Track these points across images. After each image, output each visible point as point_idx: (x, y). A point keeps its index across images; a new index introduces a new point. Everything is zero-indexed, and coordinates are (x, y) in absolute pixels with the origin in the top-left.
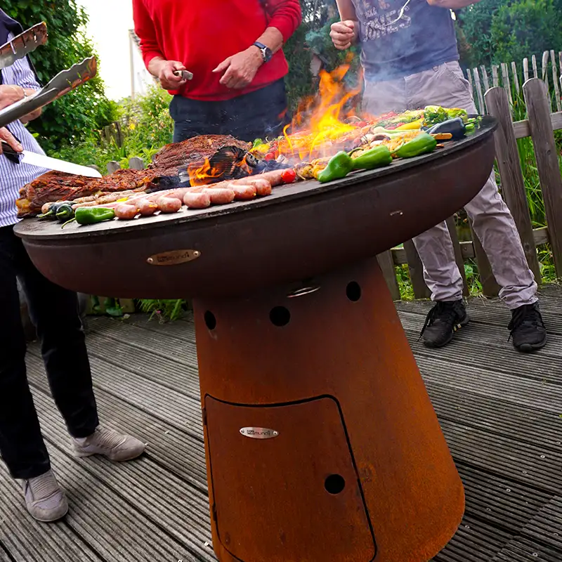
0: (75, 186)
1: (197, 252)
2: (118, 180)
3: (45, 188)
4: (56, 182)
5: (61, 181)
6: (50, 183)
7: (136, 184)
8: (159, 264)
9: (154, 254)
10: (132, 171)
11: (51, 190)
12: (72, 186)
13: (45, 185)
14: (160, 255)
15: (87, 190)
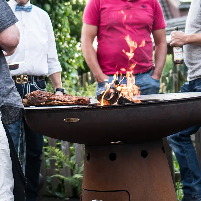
0: (47, 97)
1: (79, 119)
2: (64, 98)
3: (35, 96)
4: (39, 95)
5: (42, 95)
6: (37, 94)
7: (71, 101)
8: (67, 122)
9: (66, 118)
10: (71, 96)
11: (37, 97)
12: (45, 97)
13: (35, 95)
14: (68, 119)
15: (51, 99)
